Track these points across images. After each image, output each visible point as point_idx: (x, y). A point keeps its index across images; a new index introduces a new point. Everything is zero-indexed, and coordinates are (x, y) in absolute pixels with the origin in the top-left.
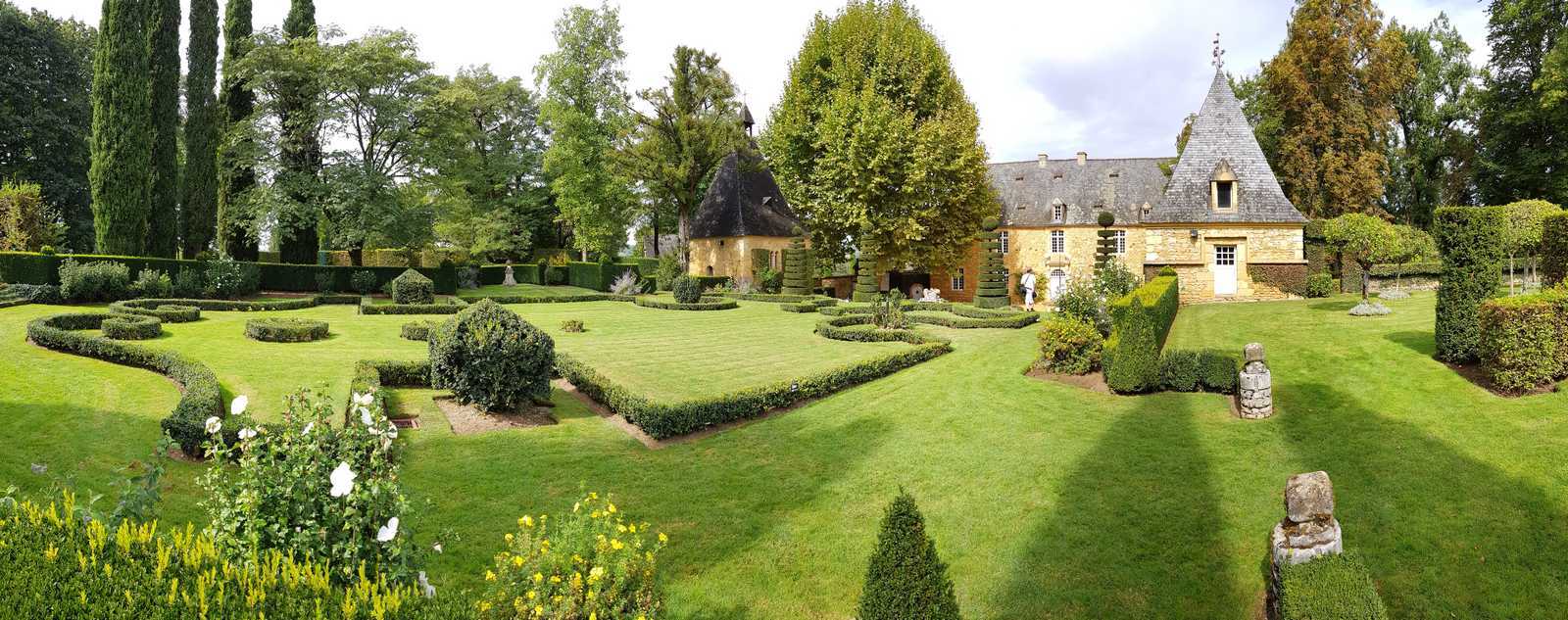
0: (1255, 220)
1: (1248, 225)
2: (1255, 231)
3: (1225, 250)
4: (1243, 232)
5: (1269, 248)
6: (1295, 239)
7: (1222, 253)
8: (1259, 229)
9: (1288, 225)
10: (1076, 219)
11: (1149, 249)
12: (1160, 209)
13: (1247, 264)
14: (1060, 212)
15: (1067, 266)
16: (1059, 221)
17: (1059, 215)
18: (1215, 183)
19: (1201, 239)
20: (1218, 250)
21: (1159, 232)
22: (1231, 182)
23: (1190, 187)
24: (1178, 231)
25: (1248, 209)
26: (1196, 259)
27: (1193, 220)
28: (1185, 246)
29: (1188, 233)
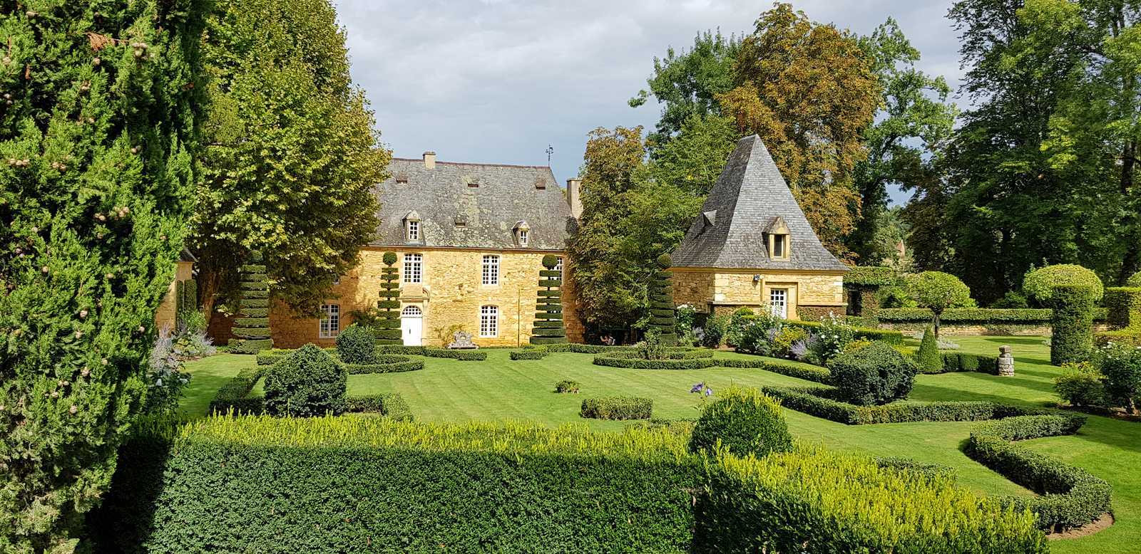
0: (804, 268)
1: (801, 272)
2: (803, 277)
3: (777, 293)
4: (793, 278)
5: (814, 292)
6: (836, 284)
7: (775, 295)
8: (807, 275)
9: (831, 273)
10: (436, 239)
11: (717, 290)
12: (726, 256)
13: (797, 305)
14: (416, 228)
15: (425, 302)
16: (417, 242)
17: (415, 233)
18: (773, 236)
19: (761, 283)
20: (773, 293)
21: (726, 276)
22: (784, 235)
23: (747, 237)
24: (743, 276)
25: (797, 257)
26: (756, 300)
27: (758, 267)
28: (747, 288)
29: (751, 277)
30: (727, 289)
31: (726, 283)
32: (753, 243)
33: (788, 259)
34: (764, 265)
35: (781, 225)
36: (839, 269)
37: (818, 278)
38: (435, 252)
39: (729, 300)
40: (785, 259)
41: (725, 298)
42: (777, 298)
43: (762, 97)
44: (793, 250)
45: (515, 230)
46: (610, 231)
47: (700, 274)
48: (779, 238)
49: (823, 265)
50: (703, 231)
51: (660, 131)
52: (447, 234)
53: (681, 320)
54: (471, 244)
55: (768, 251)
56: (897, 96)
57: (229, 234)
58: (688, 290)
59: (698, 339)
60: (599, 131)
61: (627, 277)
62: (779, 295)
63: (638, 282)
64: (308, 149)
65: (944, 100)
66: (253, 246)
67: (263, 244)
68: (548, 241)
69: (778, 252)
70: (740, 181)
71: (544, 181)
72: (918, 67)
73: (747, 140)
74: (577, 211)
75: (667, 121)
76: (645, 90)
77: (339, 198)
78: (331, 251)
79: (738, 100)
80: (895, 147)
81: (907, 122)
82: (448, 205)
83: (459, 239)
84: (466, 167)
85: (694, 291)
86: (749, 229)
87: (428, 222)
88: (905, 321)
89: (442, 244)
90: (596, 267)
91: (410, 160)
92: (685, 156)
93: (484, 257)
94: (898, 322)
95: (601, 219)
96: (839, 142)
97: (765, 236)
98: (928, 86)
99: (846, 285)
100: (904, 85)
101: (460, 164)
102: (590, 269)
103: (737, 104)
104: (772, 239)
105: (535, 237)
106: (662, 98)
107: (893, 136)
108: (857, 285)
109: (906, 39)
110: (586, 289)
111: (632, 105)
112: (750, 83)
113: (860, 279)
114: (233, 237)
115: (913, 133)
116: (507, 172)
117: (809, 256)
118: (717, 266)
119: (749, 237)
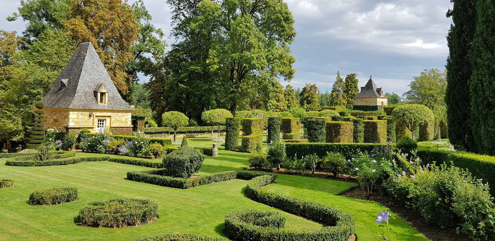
0: (114, 109)
1: (113, 111)
4: (109, 114)
5: (118, 121)
6: (128, 116)
7: (100, 122)
8: (115, 112)
9: (126, 111)
11: (71, 120)
12: (76, 102)
13: (111, 127)
18: (100, 93)
19: (93, 116)
20: (98, 121)
21: (76, 113)
22: (105, 93)
23: (86, 93)
24: (84, 113)
26: (90, 125)
27: (92, 108)
28: (86, 119)
29: (88, 113)
30: (76, 120)
31: (76, 116)
32: (89, 96)
33: (106, 105)
34: (95, 107)
35: (103, 88)
36: (130, 110)
37: (120, 114)
39: (77, 125)
40: (106, 104)
41: (74, 124)
42: (101, 124)
43: (86, 25)
44: (109, 100)
47: (60, 112)
48: (102, 94)
49: (123, 107)
50: (60, 89)
51: (25, 36)
53: (49, 136)
55: (97, 101)
56: (142, 34)
58: (52, 120)
59: (58, 146)
61: (9, 113)
62: (102, 122)
63: (15, 116)
65: (161, 39)
69: (101, 101)
70: (81, 64)
72: (151, 23)
73: (85, 44)
75: (29, 31)
76: (16, 13)
79: (74, 25)
80: (140, 57)
81: (146, 45)
85: (56, 121)
86: (87, 89)
88: (155, 133)
92: (45, 50)
94: (152, 133)
96: (123, 51)
97: (95, 93)
98: (155, 32)
99: (132, 117)
100: (146, 30)
103: (73, 27)
104: (99, 94)
106: (26, 18)
107: (140, 52)
108: (136, 117)
109: (146, 10)
111: (8, 20)
112: (79, 17)
113: (137, 114)
115: (149, 51)
117: (116, 103)
118: (71, 108)
119: (87, 93)
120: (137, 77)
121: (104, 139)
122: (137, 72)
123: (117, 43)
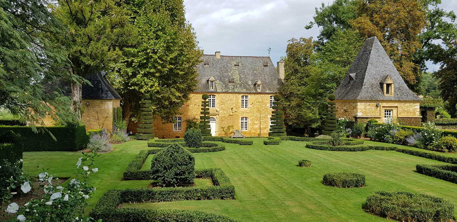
0: (401, 100)
1: (399, 101)
2: (400, 104)
3: (388, 112)
4: (396, 104)
5: (406, 111)
6: (416, 107)
7: (386, 113)
8: (402, 103)
9: (414, 102)
10: (221, 89)
11: (359, 111)
12: (363, 94)
13: (398, 118)
14: (213, 84)
15: (217, 116)
16: (213, 90)
17: (213, 86)
18: (386, 84)
19: (380, 107)
20: (385, 112)
21: (363, 104)
22: (391, 84)
23: (372, 85)
24: (371, 104)
25: (397, 95)
26: (377, 115)
27: (378, 99)
28: (373, 109)
29: (375, 104)
30: (364, 110)
31: (363, 107)
32: (375, 88)
33: (393, 95)
34: (381, 98)
35: (389, 79)
36: (418, 100)
37: (407, 104)
38: (221, 94)
39: (364, 115)
41: (362, 114)
43: (372, 21)
44: (395, 91)
45: (255, 84)
46: (298, 84)
47: (349, 103)
48: (388, 85)
49: (410, 98)
50: (349, 83)
51: (319, 40)
52: (226, 86)
53: (340, 125)
54: (236, 91)
55: (383, 92)
56: (430, 21)
57: (135, 87)
58: (342, 110)
59: (349, 134)
60: (293, 40)
61: (308, 105)
62: (389, 113)
63: (313, 107)
64: (168, 49)
65: (453, 22)
66: (145, 92)
67: (150, 91)
68: (269, 89)
69: (388, 92)
70: (368, 59)
71: (267, 63)
72: (440, 7)
73: (371, 39)
74: (282, 75)
75: (322, 35)
76: (312, 22)
77: (181, 71)
78: (178, 94)
79: (360, 23)
80: (429, 44)
81: (435, 32)
82: (226, 74)
83: (231, 88)
84: (233, 58)
85: (345, 111)
86: (373, 81)
87: (218, 81)
88: (448, 125)
89: (224, 91)
90: (292, 100)
91: (210, 55)
92: (335, 49)
93: (242, 96)
94: (444, 125)
95: (294, 79)
96: (408, 41)
97: (381, 84)
98: (445, 16)
99: (421, 107)
100: (434, 16)
101: (230, 56)
102: (289, 101)
103: (360, 25)
104: (385, 86)
105: (264, 87)
106: (320, 25)
107: (428, 39)
108: (425, 108)
110: (288, 110)
111: (306, 28)
112: (365, 15)
113: (426, 105)
114: (137, 88)
115: (438, 37)
116: (251, 59)
117: (403, 94)
118: (359, 99)
119: (374, 85)
120: (425, 66)
121: (391, 129)
122: (425, 61)
123: (402, 34)
